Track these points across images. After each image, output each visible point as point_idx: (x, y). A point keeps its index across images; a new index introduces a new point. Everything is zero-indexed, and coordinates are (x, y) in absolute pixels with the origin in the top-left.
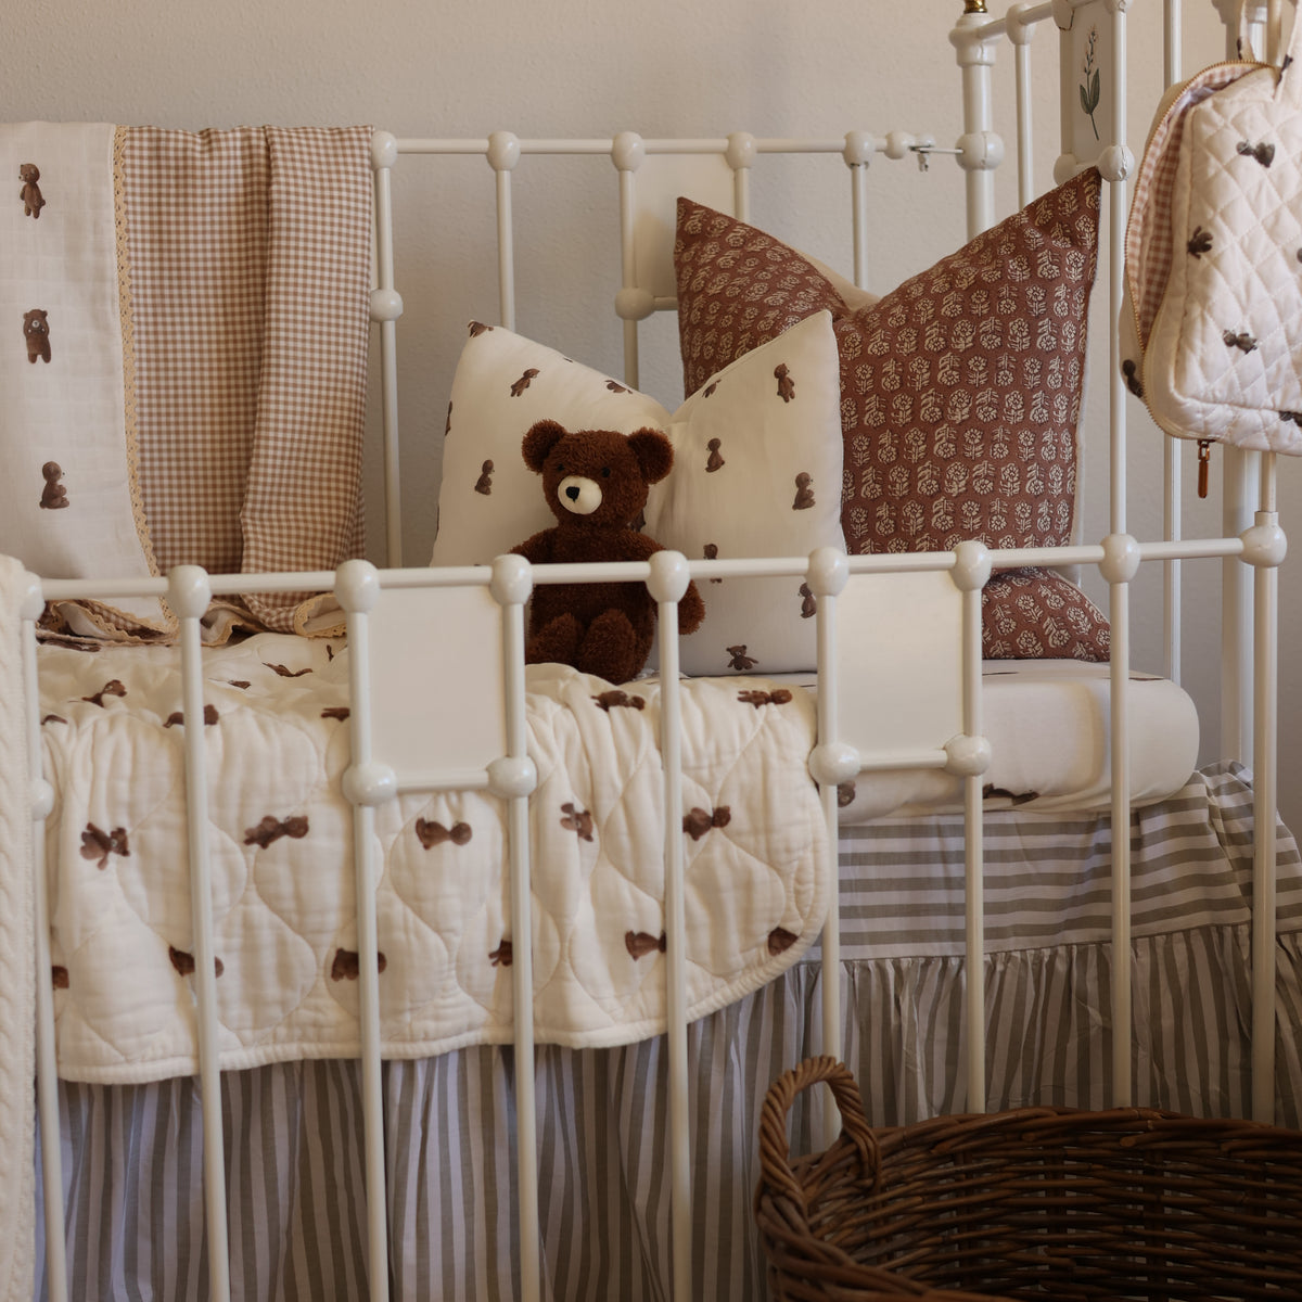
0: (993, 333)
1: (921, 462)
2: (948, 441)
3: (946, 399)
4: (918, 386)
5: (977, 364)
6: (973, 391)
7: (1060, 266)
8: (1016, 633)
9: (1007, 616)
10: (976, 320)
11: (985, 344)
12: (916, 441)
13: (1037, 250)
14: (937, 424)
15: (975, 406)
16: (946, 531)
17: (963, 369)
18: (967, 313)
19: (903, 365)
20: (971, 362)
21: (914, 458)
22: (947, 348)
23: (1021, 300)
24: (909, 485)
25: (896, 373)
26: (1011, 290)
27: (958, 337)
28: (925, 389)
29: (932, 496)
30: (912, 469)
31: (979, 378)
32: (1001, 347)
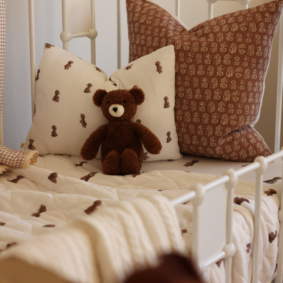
0: (243, 49)
1: (216, 89)
2: (225, 83)
3: (226, 69)
4: (217, 64)
5: (237, 59)
6: (235, 67)
7: (267, 29)
8: (240, 150)
9: (238, 144)
10: (238, 44)
11: (240, 52)
12: (215, 82)
13: (259, 22)
14: (222, 77)
15: (235, 73)
16: (222, 113)
17: (232, 60)
18: (235, 41)
19: (212, 56)
20: (235, 58)
21: (214, 88)
22: (227, 52)
23: (253, 39)
24: (211, 96)
25: (210, 58)
26: (250, 35)
27: (231, 49)
28: (219, 65)
29: (219, 101)
30: (213, 91)
31: (237, 63)
32: (245, 54)
